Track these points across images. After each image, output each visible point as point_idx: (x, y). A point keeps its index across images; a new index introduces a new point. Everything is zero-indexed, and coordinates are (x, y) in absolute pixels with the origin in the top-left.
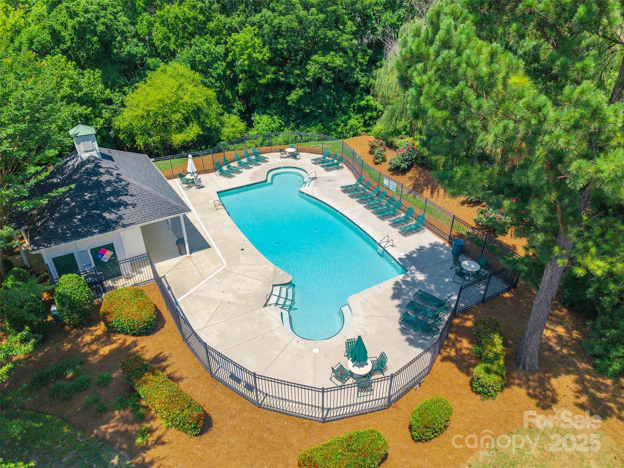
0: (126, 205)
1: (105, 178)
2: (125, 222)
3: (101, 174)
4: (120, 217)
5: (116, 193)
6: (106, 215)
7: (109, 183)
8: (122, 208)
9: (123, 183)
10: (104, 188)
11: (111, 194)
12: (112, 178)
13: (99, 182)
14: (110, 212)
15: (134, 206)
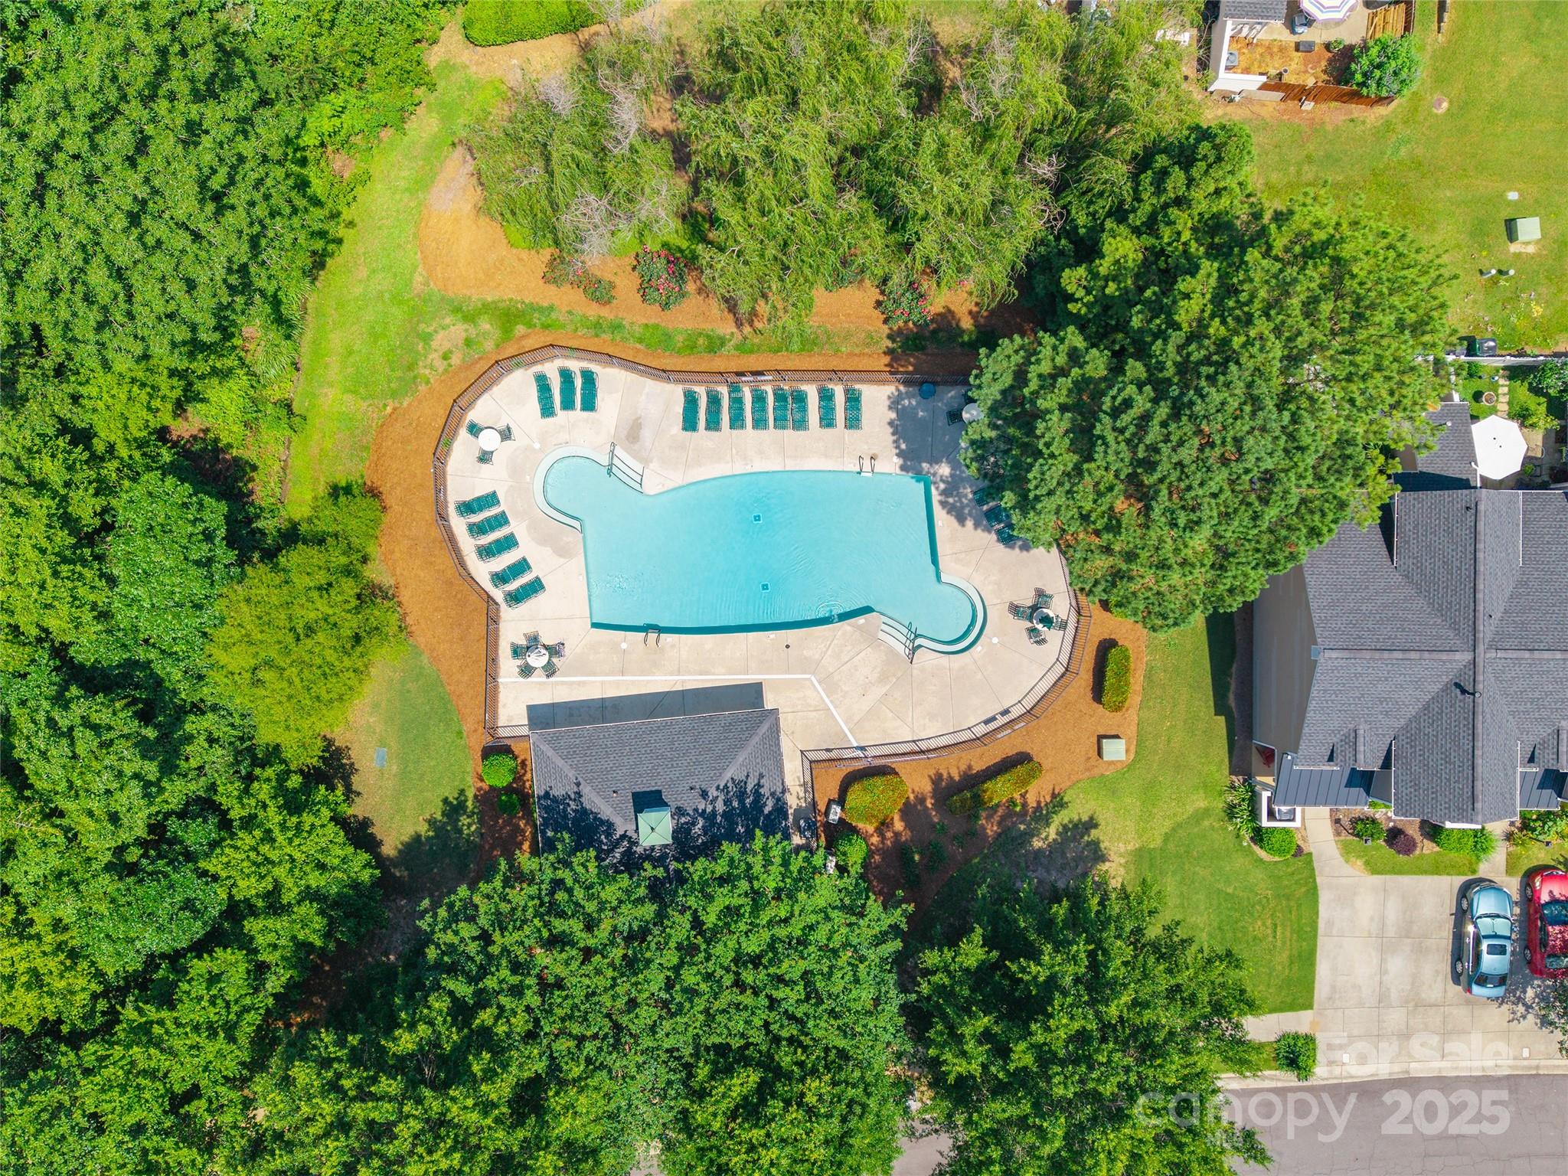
0: (759, 785)
1: (720, 807)
2: (779, 790)
3: (714, 811)
4: (773, 794)
5: (741, 795)
6: (767, 810)
7: (727, 802)
8: (762, 791)
9: (730, 785)
10: (734, 808)
11: (742, 802)
12: (722, 797)
13: (725, 814)
14: (765, 804)
15: (761, 776)
